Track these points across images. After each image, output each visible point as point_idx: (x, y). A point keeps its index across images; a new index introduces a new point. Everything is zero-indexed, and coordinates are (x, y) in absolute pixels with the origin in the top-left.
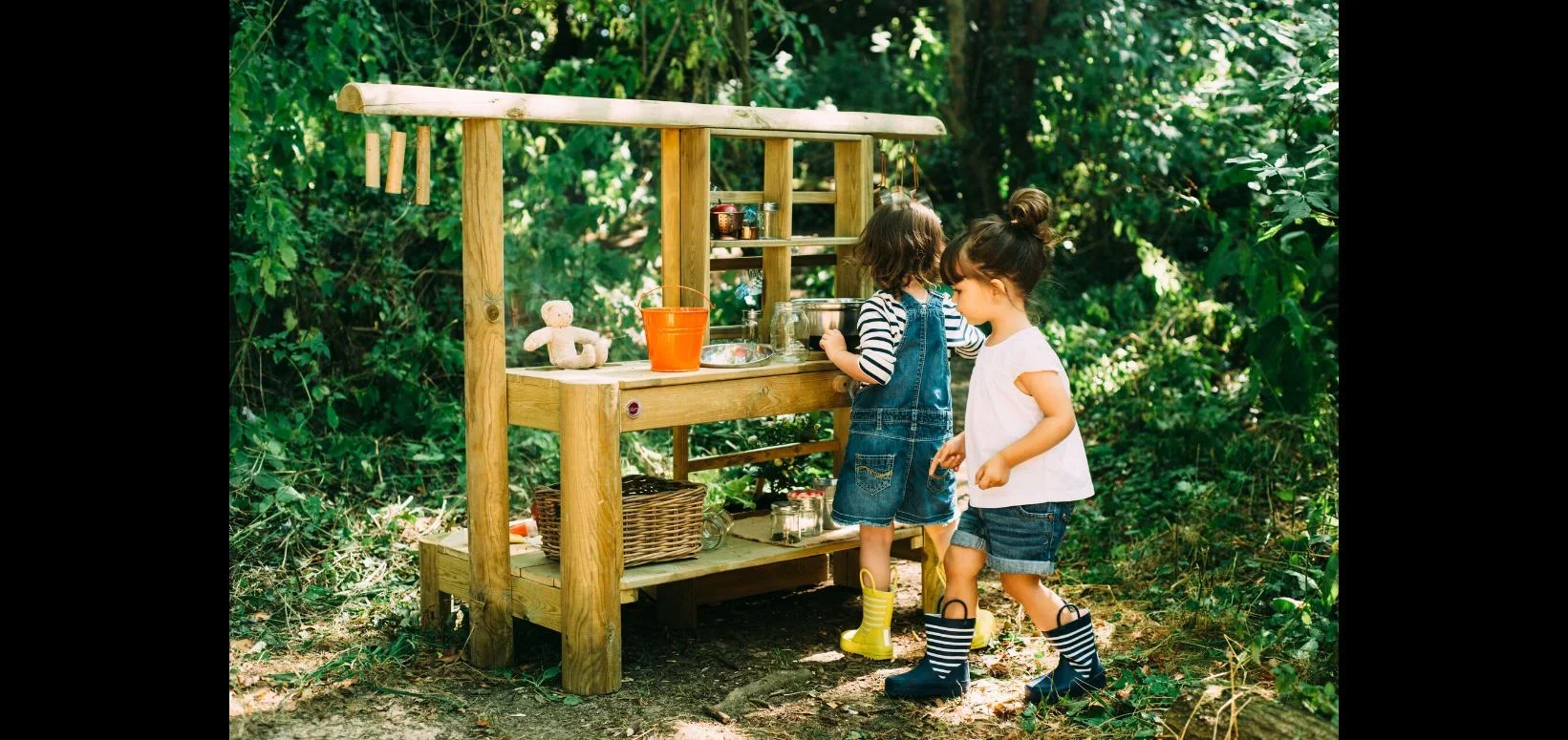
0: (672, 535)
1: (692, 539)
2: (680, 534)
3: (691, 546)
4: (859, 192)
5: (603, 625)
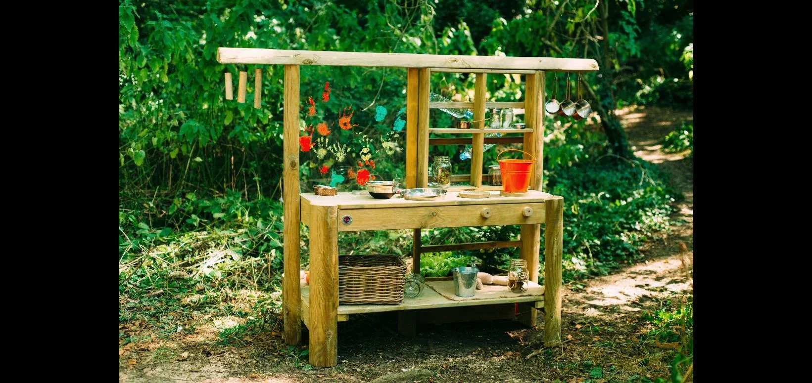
0: (382, 290)
1: (395, 294)
2: (387, 290)
3: (394, 297)
4: (533, 103)
5: (325, 332)
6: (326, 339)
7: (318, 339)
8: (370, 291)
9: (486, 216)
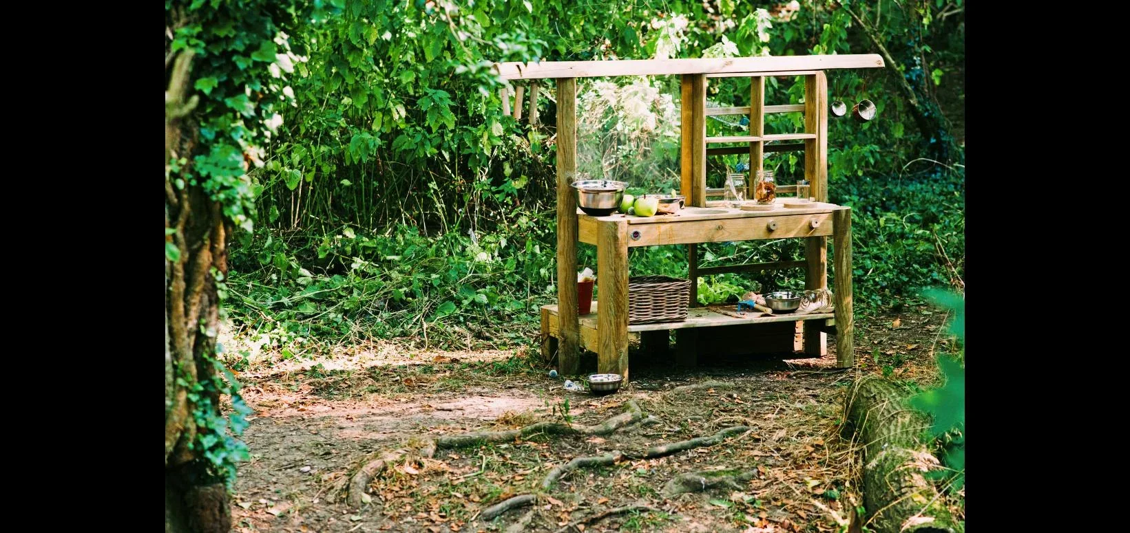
2: (674, 307)
3: (680, 314)
4: (815, 106)
5: (616, 349)
6: (618, 357)
7: (610, 358)
8: (657, 309)
9: (772, 228)
